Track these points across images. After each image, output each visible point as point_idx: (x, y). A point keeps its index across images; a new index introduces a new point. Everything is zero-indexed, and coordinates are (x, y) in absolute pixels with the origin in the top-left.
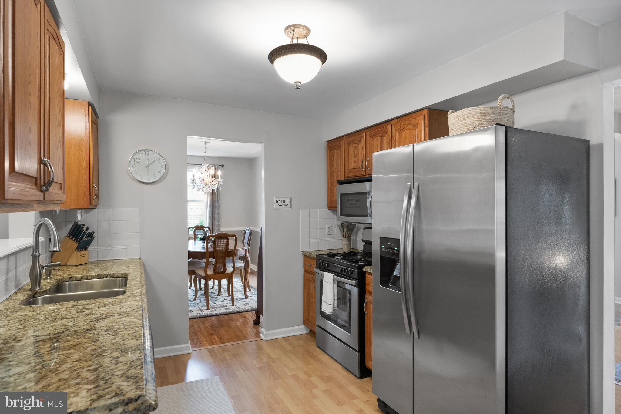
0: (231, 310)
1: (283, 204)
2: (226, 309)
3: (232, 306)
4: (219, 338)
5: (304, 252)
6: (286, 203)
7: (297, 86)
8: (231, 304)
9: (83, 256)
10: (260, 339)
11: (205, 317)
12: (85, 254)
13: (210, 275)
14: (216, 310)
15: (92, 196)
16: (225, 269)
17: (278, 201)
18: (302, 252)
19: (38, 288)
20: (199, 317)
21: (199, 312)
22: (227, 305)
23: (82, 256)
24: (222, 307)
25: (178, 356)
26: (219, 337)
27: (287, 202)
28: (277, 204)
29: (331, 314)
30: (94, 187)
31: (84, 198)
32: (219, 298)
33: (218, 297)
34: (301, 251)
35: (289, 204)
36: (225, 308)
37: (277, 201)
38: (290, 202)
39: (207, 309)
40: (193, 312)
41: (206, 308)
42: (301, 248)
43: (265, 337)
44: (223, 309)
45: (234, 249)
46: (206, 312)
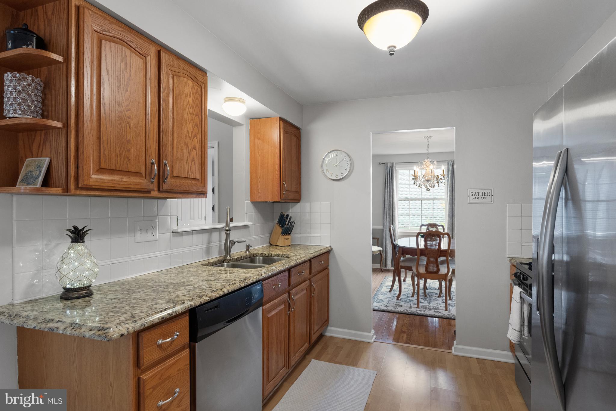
0: (441, 314)
1: (480, 197)
2: (436, 312)
3: (445, 310)
4: (407, 338)
5: (512, 259)
6: (485, 197)
7: (390, 52)
8: (444, 309)
9: (287, 240)
10: (450, 351)
11: (410, 314)
12: (287, 238)
13: (422, 273)
14: (424, 311)
15: (282, 192)
16: (438, 270)
17: (474, 193)
18: (509, 259)
19: (228, 257)
20: (404, 313)
21: (408, 309)
22: (440, 308)
23: (285, 239)
24: (433, 309)
25: (360, 342)
26: (409, 337)
27: (486, 194)
28: (471, 198)
29: (515, 342)
30: (284, 184)
31: (277, 193)
32: (438, 300)
33: (437, 298)
34: (507, 256)
35: (490, 197)
36: (436, 310)
37: (472, 194)
38: (490, 194)
39: (417, 308)
40: (402, 307)
41: (416, 306)
42: (507, 253)
43: (455, 351)
44: (433, 311)
45: (447, 248)
46: (414, 310)
